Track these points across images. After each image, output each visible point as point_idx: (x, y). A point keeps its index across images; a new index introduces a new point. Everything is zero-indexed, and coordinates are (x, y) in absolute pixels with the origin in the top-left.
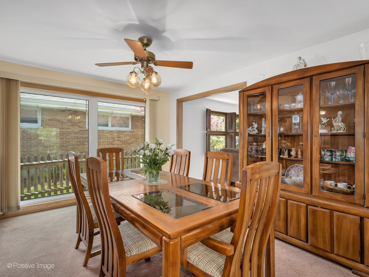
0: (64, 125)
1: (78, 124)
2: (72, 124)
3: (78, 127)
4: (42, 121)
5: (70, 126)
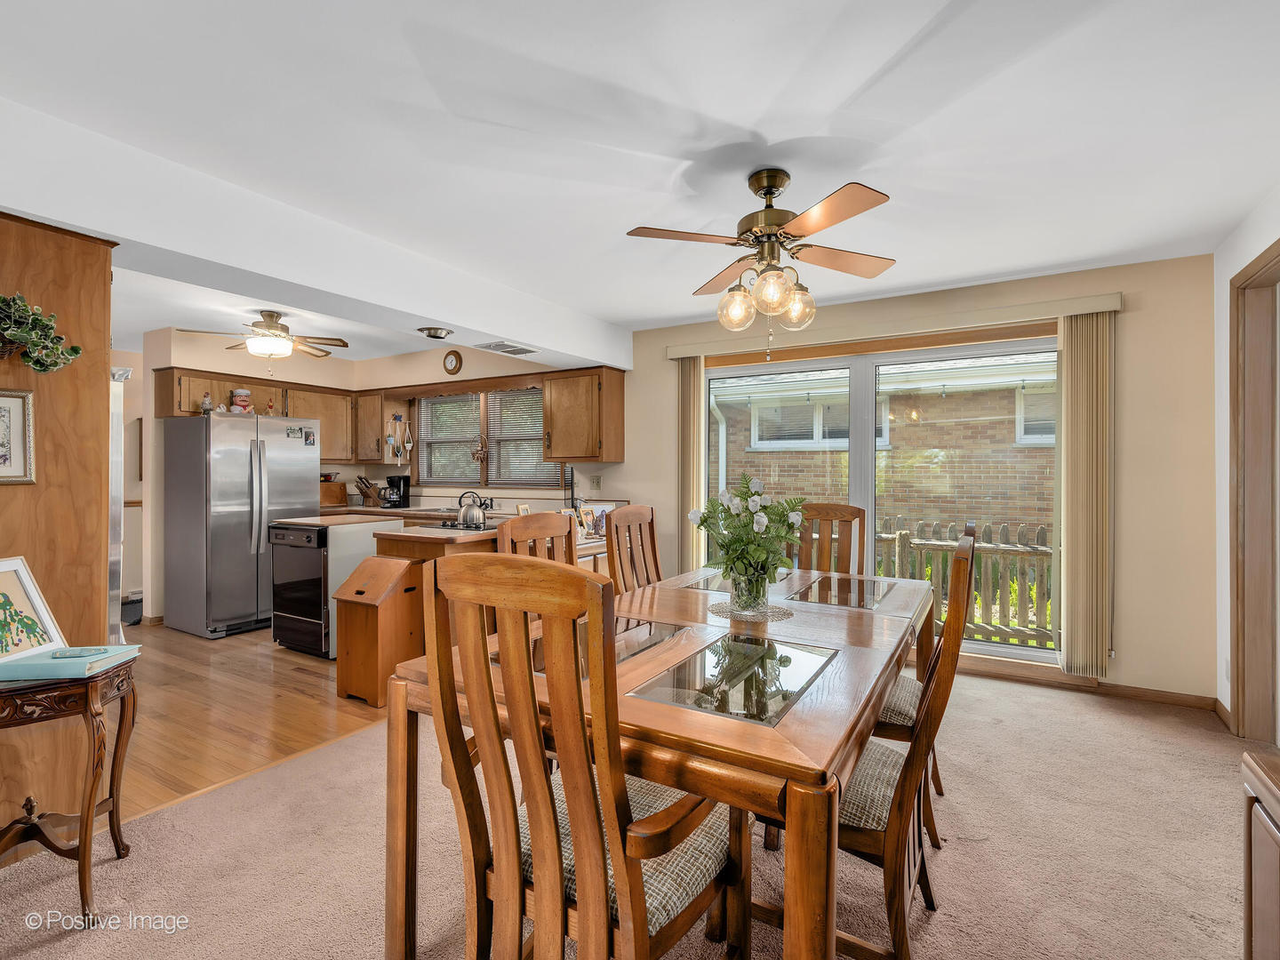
0: (946, 437)
1: (990, 432)
2: (969, 433)
3: (988, 441)
4: (892, 430)
5: (965, 438)
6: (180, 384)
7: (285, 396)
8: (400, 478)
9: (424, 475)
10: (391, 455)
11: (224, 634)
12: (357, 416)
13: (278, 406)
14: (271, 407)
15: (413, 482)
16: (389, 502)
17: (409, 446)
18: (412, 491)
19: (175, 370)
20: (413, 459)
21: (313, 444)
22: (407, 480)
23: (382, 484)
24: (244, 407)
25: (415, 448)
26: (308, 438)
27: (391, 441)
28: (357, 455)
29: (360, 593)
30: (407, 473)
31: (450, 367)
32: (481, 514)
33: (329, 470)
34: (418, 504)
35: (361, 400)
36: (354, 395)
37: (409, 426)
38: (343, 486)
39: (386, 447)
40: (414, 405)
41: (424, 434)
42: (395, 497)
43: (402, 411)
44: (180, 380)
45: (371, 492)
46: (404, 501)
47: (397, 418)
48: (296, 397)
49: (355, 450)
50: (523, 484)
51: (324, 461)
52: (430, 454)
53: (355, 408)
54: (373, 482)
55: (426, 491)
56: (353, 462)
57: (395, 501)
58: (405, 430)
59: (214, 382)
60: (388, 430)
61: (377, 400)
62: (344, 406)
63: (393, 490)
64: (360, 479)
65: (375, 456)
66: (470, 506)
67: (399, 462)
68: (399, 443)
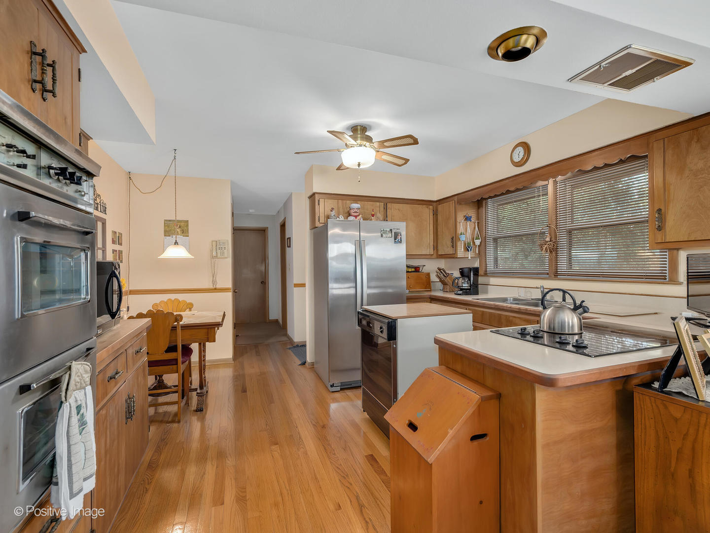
6: (319, 204)
7: (386, 209)
8: (470, 269)
9: (491, 267)
10: (463, 250)
11: (338, 388)
12: (437, 220)
13: (380, 215)
14: (373, 215)
15: (481, 272)
16: (461, 290)
17: (478, 242)
18: (481, 280)
19: (316, 195)
20: (482, 253)
21: (401, 242)
22: (476, 271)
23: (457, 274)
24: (356, 217)
25: (483, 243)
26: (396, 238)
27: (463, 238)
28: (437, 250)
29: (413, 427)
30: (477, 265)
31: (517, 159)
32: (576, 320)
33: (415, 263)
34: (486, 292)
35: (440, 207)
36: (435, 204)
37: (478, 226)
38: (428, 275)
39: (459, 244)
40: (482, 206)
41: (491, 230)
42: (466, 286)
43: (472, 213)
44: (319, 201)
45: (448, 280)
46: (474, 289)
47: (467, 219)
48: (393, 209)
49: (436, 247)
50: (603, 276)
51: (409, 256)
52: (496, 248)
53: (435, 214)
54: (450, 272)
55: (493, 281)
56: (435, 256)
57: (467, 289)
58: (475, 228)
59: (340, 201)
60: (461, 229)
61: (452, 204)
62: (427, 213)
63: (465, 280)
64: (439, 269)
65: (450, 251)
66: (560, 308)
67: (470, 255)
68: (469, 239)
